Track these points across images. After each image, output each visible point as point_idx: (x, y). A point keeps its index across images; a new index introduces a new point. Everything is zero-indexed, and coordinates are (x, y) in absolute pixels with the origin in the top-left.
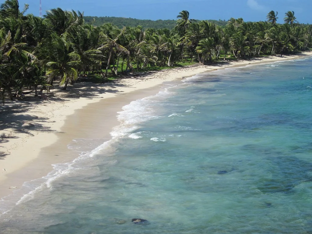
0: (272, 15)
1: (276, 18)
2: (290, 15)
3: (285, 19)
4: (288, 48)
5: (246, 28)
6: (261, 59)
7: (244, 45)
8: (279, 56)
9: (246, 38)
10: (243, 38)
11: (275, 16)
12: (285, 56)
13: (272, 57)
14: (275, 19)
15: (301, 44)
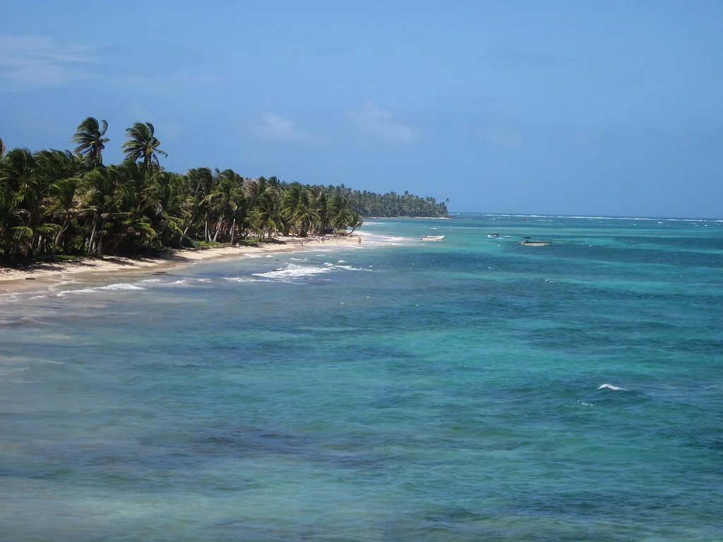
0: (92, 132)
1: (102, 140)
2: (143, 137)
3: (127, 147)
4: (140, 237)
5: (20, 168)
6: (61, 266)
7: (14, 221)
8: (112, 261)
9: (19, 198)
10: (9, 198)
11: (99, 135)
12: (130, 261)
13: (92, 262)
14: (99, 145)
15: (174, 224)
